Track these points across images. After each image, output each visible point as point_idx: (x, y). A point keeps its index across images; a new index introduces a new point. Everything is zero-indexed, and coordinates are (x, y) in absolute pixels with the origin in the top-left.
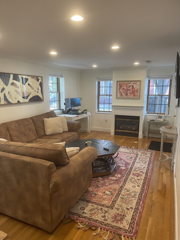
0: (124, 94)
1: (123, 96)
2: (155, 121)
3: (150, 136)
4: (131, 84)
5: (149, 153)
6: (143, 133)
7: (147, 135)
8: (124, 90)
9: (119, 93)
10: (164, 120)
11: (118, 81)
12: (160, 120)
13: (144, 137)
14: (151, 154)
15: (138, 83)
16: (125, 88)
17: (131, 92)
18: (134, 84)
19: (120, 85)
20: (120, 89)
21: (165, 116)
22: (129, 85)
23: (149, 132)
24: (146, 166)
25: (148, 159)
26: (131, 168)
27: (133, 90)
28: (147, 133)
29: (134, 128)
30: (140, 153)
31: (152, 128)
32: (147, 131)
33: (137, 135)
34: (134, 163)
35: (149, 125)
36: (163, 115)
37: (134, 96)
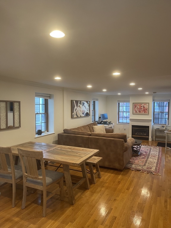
0: (138, 111)
1: (137, 113)
2: (160, 129)
3: (157, 140)
4: (143, 105)
5: (158, 148)
6: (152, 137)
7: (154, 139)
8: (138, 109)
9: (135, 111)
10: (166, 129)
11: (133, 103)
12: (163, 128)
13: (152, 140)
14: (160, 148)
15: (148, 104)
16: (139, 107)
17: (143, 110)
18: (144, 105)
19: (135, 105)
20: (135, 108)
21: (166, 126)
22: (142, 105)
23: (156, 137)
24: (158, 153)
25: (158, 150)
26: (149, 154)
27: (144, 109)
28: (154, 137)
29: (145, 135)
30: (152, 148)
31: (158, 134)
32: (155, 136)
33: (148, 139)
34: (150, 152)
35: (156, 132)
36: (165, 126)
37: (145, 112)
